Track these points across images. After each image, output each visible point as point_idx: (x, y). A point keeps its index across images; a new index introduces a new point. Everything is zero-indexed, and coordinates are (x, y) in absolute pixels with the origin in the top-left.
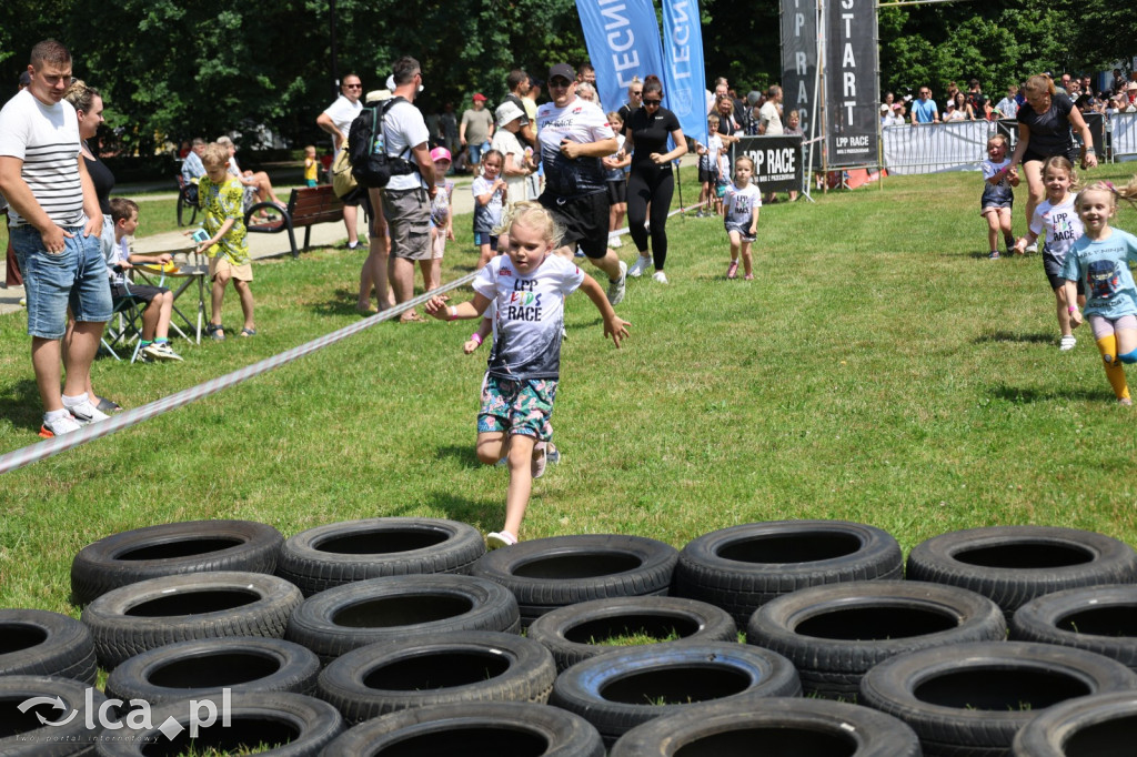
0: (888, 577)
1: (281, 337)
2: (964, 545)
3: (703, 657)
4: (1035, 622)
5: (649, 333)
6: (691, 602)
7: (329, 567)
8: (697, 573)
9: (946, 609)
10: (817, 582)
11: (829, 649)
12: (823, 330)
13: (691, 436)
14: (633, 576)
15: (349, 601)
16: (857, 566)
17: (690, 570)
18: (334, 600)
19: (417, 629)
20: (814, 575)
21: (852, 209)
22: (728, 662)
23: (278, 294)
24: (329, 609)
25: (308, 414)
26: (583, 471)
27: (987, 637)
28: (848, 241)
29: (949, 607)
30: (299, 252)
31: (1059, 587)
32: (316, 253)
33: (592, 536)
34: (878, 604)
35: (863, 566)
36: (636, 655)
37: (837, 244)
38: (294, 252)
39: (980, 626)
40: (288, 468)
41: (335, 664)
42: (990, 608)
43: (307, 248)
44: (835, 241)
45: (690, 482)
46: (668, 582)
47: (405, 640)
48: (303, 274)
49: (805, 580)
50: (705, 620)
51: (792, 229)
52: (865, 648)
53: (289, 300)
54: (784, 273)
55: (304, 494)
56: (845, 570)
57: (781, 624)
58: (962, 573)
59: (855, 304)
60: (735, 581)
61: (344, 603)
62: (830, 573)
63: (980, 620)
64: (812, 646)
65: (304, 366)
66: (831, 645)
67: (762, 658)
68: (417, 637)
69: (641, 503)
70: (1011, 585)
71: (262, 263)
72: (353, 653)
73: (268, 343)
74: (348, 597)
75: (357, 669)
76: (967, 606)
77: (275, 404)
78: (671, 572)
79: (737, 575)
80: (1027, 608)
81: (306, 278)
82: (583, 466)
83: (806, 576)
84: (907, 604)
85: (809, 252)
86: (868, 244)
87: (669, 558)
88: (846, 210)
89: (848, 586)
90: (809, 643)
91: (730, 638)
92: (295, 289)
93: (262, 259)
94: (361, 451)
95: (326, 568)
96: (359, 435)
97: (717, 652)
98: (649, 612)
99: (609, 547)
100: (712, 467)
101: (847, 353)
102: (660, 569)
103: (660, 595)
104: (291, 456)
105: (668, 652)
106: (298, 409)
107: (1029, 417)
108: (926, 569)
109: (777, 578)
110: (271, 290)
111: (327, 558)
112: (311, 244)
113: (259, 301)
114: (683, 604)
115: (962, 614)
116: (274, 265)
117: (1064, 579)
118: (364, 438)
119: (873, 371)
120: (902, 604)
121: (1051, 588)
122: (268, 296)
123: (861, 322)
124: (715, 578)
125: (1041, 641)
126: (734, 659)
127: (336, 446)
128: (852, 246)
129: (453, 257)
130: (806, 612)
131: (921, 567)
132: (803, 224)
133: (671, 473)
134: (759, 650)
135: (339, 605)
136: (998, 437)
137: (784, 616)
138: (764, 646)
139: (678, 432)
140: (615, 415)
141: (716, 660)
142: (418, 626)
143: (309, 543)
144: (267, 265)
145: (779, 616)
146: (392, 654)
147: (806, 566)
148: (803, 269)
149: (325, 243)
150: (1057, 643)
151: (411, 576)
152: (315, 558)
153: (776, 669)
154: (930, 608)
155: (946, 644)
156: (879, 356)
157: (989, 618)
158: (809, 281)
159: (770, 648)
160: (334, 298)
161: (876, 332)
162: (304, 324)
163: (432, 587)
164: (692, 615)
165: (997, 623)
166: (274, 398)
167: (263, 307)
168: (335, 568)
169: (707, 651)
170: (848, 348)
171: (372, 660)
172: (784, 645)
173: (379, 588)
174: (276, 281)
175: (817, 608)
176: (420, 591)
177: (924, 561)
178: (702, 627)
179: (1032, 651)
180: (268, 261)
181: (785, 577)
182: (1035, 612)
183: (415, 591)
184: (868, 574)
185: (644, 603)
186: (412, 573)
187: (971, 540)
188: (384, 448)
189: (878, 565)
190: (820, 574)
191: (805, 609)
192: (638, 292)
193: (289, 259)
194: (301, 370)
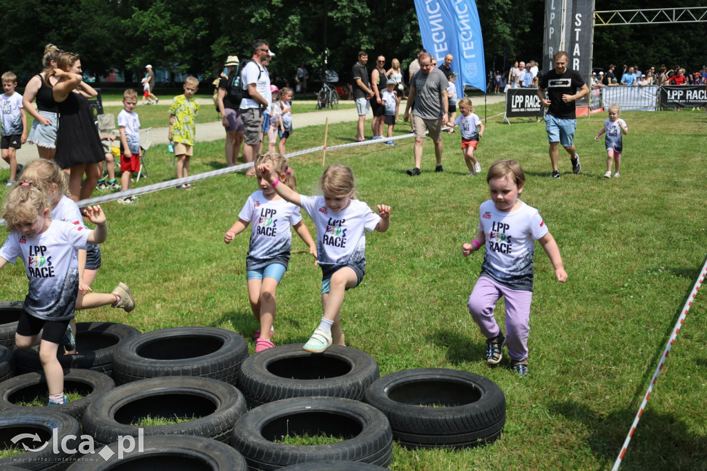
16: (195, 365)
35: (200, 366)
62: (176, 368)
184: (203, 371)
189: (213, 365)
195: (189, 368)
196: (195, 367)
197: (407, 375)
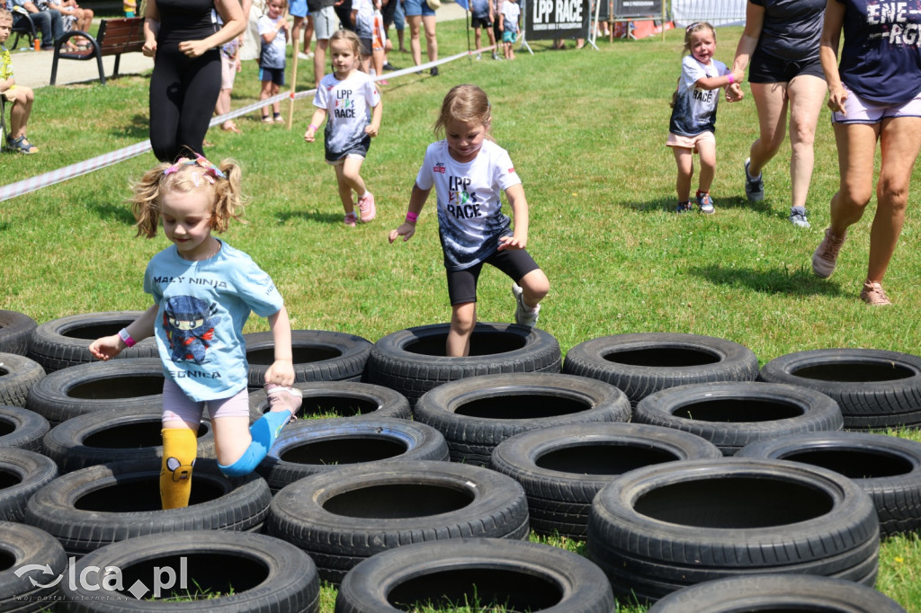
0: (545, 371)
1: (75, 155)
2: (616, 347)
3: (373, 430)
4: (652, 409)
5: (411, 163)
6: (376, 386)
7: (70, 350)
8: (383, 363)
9: (585, 397)
10: (482, 373)
11: (476, 426)
12: (565, 166)
13: (422, 253)
14: (330, 364)
15: (84, 378)
16: (517, 360)
17: (378, 360)
18: (70, 377)
19: (136, 401)
20: (479, 367)
21: (630, 58)
22: (392, 434)
23: (80, 116)
24: (65, 384)
25: (87, 224)
26: (319, 280)
27: (610, 419)
28: (616, 87)
29: (587, 395)
30: (107, 79)
31: (684, 382)
32: (123, 80)
33: (307, 331)
34: (530, 392)
35: (523, 361)
36: (316, 427)
37: (605, 89)
38: (102, 79)
39: (606, 410)
40: (60, 270)
41: (59, 427)
42: (617, 396)
43: (116, 75)
44: (605, 86)
45: (410, 292)
46: (361, 370)
47: (123, 409)
48: (107, 99)
49: (471, 371)
50: (384, 401)
51: (569, 74)
52: (504, 425)
53: (89, 122)
54: (549, 114)
55: (69, 292)
56: (506, 364)
57: (443, 406)
58: (605, 369)
59: (602, 144)
60: (413, 370)
61: (80, 379)
62: (493, 366)
63: (607, 406)
64: (462, 423)
65: (91, 181)
66: (478, 422)
67: (419, 431)
68: (134, 407)
69: (362, 308)
70: (644, 380)
71: (71, 88)
72: (78, 418)
73: (62, 161)
74: (83, 375)
75: (78, 432)
76: (601, 395)
77: (59, 215)
78: (363, 364)
79: (414, 365)
80: (650, 398)
81: (109, 103)
82: (321, 276)
83: (473, 368)
84: (554, 393)
85: (577, 96)
86: (633, 90)
87: (364, 351)
88: (625, 58)
89: (507, 377)
90: (460, 420)
91: (401, 415)
92: (97, 112)
93: (72, 84)
94: (127, 257)
95: (68, 351)
96: (129, 243)
97: (384, 426)
98: (340, 394)
99: (317, 341)
100: (432, 280)
101: (581, 186)
102: (355, 359)
103: (353, 381)
104: (64, 259)
105: (343, 425)
106: (78, 219)
107: (720, 247)
108: (576, 365)
109: (448, 368)
110: (74, 112)
111: (70, 342)
112: (120, 72)
113: (61, 123)
114: (369, 388)
115: (596, 401)
116: (82, 90)
117: (688, 376)
118: (132, 246)
119: (598, 203)
120: (549, 393)
121: (677, 383)
122: (70, 118)
123: (602, 159)
124: (397, 367)
125: (653, 424)
126: (397, 432)
127: (106, 251)
128: (617, 91)
129: (249, 89)
130: (467, 397)
131: (573, 363)
132: (581, 70)
133: (396, 283)
134: (418, 424)
135: (74, 381)
136: (688, 262)
137: (447, 399)
138: (425, 422)
139: (413, 250)
140: (360, 233)
141: (382, 433)
142: (137, 399)
143: (57, 329)
144: (75, 90)
145: (442, 400)
146: (111, 420)
147: (474, 359)
148: (567, 111)
149: (134, 72)
150: (665, 425)
151: (140, 359)
152: (60, 342)
153: (428, 439)
154: (572, 396)
155: (573, 423)
156: (607, 190)
157: (614, 404)
158: (569, 122)
159: (429, 424)
160: (130, 123)
161: (612, 169)
162: (98, 145)
163: (157, 369)
164: (375, 398)
165: (621, 409)
166: (59, 209)
167: (63, 128)
168: (76, 351)
169: (376, 425)
170: (584, 182)
171: (93, 424)
172: (440, 422)
173: (112, 368)
174: (81, 105)
175: (478, 394)
176: (146, 372)
177: (577, 360)
178: (380, 407)
179: (641, 431)
180: (78, 86)
181: (455, 368)
182: (656, 401)
183: (142, 371)
184: (527, 368)
185: (336, 387)
186: (143, 356)
187: (623, 343)
188: (148, 255)
189: (537, 361)
190: (485, 366)
191: (467, 394)
192: (411, 128)
193: (96, 85)
194: (89, 185)
195: (511, 363)
196: (518, 362)
197: (801, 358)
